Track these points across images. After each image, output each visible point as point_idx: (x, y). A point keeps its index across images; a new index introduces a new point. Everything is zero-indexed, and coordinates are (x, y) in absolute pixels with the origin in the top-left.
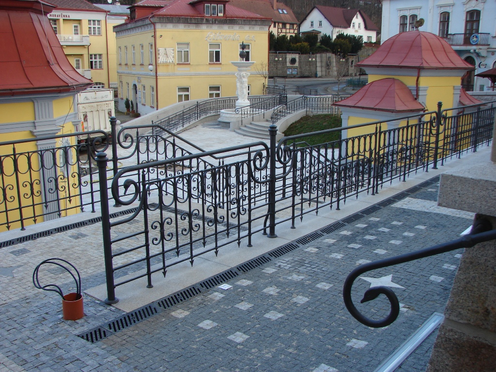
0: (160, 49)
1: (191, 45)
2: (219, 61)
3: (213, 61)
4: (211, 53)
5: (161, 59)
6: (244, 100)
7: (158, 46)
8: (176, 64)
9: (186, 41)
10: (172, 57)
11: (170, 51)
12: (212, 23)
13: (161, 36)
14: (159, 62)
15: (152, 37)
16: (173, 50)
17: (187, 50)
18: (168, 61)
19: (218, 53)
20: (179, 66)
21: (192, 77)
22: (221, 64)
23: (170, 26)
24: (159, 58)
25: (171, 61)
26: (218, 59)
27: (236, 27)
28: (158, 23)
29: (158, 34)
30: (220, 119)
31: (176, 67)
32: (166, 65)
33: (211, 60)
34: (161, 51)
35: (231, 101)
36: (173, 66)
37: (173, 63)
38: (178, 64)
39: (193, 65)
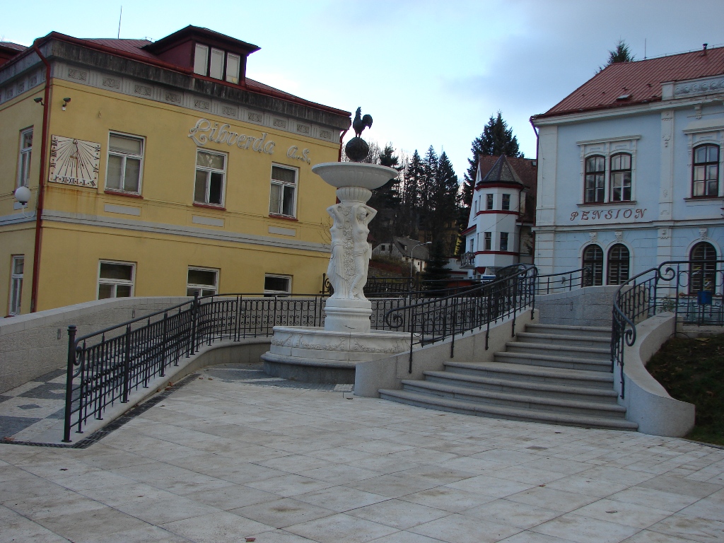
0: (59, 139)
1: (150, 144)
2: (219, 203)
3: (203, 200)
4: (201, 176)
5: (60, 170)
6: (356, 296)
7: (52, 130)
8: (101, 192)
9: (138, 131)
10: (91, 169)
11: (88, 151)
12: (211, 98)
13: (68, 100)
14: (52, 178)
15: (38, 100)
16: (98, 150)
17: (137, 156)
18: (80, 180)
19: (217, 179)
20: (110, 199)
22: (223, 210)
23: (96, 79)
24: (53, 165)
25: (88, 181)
26: (216, 196)
27: (268, 120)
28: (61, 61)
29: (57, 95)
30: (271, 355)
31: (102, 200)
32: (74, 188)
33: (199, 195)
34: (63, 146)
35: (279, 304)
36: (91, 195)
37: (94, 187)
38: (107, 193)
39: (149, 203)
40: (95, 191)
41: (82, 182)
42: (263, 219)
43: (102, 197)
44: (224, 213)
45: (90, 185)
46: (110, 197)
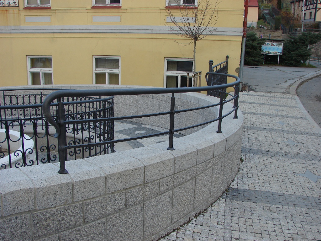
2: (118, 3)
3: (104, 2)
8: (21, 8)
20: (28, 12)
21: (56, 35)
25: (12, 2)
31: (24, 14)
32: (4, 9)
36: (15, 12)
37: (16, 6)
38: (25, 9)
39: (56, 11)
40: (17, 8)
41: (8, 3)
42: (160, 11)
43: (23, 12)
44: (120, 11)
45: (13, 5)
46: (28, 11)
